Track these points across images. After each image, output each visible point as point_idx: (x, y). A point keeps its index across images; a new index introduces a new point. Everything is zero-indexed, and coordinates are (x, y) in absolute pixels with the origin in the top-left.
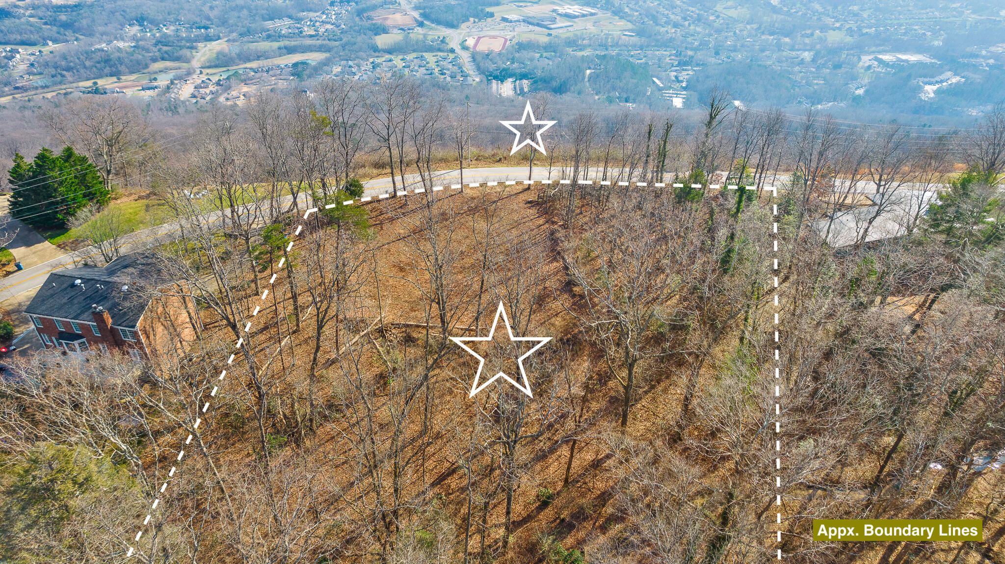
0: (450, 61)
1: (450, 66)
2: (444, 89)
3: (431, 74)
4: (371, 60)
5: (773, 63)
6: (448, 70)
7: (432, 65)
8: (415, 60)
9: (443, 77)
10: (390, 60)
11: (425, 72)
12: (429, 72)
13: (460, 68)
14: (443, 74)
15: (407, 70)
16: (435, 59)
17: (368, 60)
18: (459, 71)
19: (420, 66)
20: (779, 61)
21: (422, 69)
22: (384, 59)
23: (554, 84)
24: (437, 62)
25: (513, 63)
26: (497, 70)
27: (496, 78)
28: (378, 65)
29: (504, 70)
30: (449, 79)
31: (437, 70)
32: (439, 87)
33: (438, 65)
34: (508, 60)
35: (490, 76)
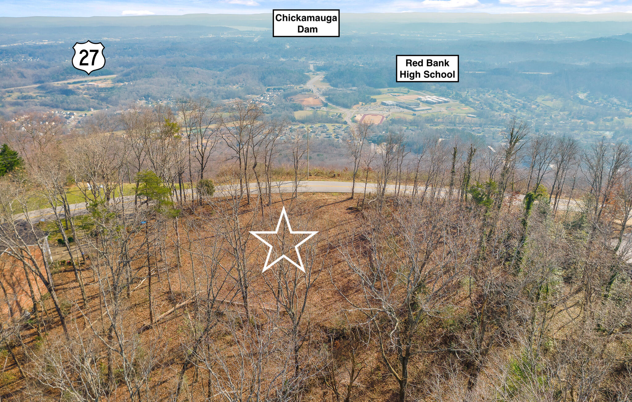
0: (343, 129)
1: (343, 133)
2: (337, 148)
3: (329, 137)
4: (290, 127)
5: (581, 139)
6: (341, 135)
7: (331, 131)
8: (320, 128)
9: (337, 139)
10: (303, 128)
11: (325, 136)
12: (328, 136)
13: (350, 134)
14: (337, 138)
15: (313, 134)
16: (333, 128)
17: (287, 127)
18: (349, 136)
19: (322, 132)
20: (586, 137)
21: (323, 134)
22: (298, 126)
23: (415, 147)
24: (334, 130)
25: (387, 132)
26: (375, 136)
27: (374, 142)
28: (294, 130)
29: (380, 136)
30: (341, 141)
31: (333, 135)
32: (333, 146)
33: (334, 132)
34: (384, 130)
35: (370, 140)
